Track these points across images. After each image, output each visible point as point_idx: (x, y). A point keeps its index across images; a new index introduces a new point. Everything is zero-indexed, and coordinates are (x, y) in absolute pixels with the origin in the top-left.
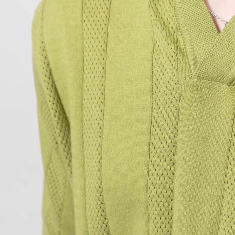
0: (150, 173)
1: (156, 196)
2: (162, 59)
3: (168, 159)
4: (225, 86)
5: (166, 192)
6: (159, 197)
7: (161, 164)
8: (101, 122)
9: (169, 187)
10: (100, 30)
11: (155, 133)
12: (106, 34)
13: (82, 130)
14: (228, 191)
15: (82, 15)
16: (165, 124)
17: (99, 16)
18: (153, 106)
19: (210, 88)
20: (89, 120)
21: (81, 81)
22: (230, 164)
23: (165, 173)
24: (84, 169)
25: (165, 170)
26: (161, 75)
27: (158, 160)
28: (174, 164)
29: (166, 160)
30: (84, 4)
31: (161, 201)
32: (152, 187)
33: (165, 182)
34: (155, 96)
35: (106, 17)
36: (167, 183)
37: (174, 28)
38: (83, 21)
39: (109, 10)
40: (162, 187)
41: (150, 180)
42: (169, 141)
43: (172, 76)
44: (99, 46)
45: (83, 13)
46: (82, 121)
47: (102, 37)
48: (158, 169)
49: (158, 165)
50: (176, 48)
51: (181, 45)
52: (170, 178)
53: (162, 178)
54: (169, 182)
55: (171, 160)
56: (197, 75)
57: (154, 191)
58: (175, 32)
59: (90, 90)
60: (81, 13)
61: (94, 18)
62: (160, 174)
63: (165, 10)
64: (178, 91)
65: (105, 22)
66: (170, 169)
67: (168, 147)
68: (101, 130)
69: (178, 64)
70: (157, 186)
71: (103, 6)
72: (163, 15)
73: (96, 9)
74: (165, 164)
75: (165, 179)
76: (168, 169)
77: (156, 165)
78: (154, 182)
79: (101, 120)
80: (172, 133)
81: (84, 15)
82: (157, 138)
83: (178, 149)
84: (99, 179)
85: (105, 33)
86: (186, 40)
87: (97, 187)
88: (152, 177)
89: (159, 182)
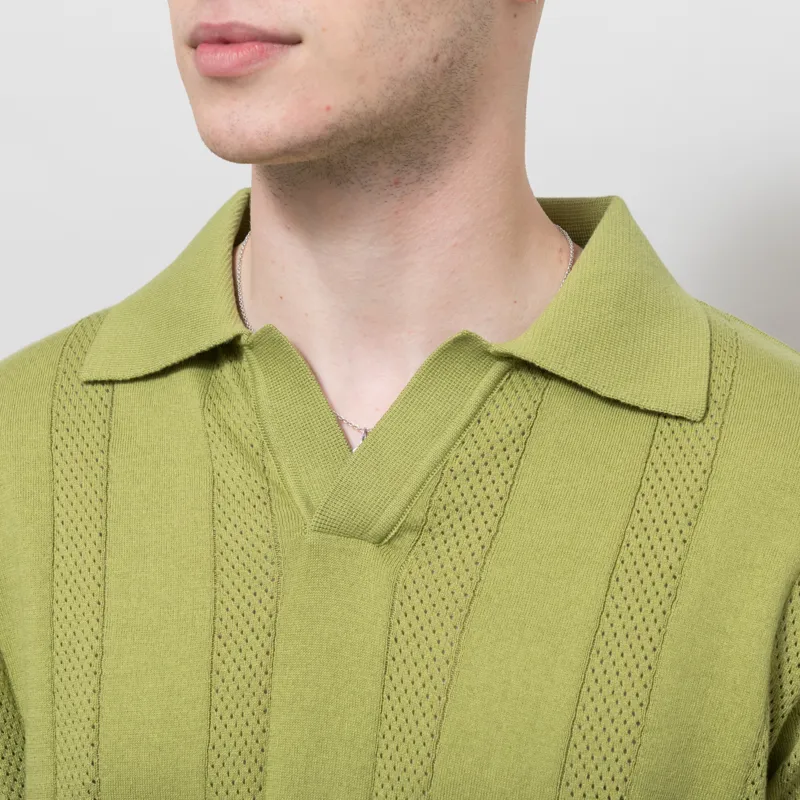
0: (214, 735)
1: (228, 781)
2: (234, 505)
3: (254, 702)
4: (370, 546)
5: (250, 771)
6: (233, 783)
7: (238, 713)
8: (96, 644)
9: (256, 761)
10: (92, 462)
11: (224, 651)
12: (105, 468)
13: (53, 667)
14: (386, 754)
15: (52, 437)
16: (247, 630)
17: (88, 436)
18: (218, 597)
19: (342, 550)
20: (70, 643)
21: (49, 565)
22: (389, 697)
23: (247, 731)
24: (54, 749)
25: (247, 724)
26: (236, 534)
27: (232, 706)
28: (265, 711)
29: (248, 705)
30: (54, 415)
31: (238, 792)
32: (218, 763)
33: (246, 749)
34: (222, 576)
35: (104, 437)
36: (251, 752)
37: (256, 445)
38: (53, 447)
39: (109, 424)
40: (239, 761)
41: (214, 748)
42: (256, 664)
43: (262, 533)
44: (91, 493)
45: (53, 431)
46: (52, 647)
47: (96, 475)
48: (231, 723)
49: (232, 717)
50: (265, 481)
51: (274, 476)
52: (257, 742)
53: (241, 741)
54: (257, 749)
55: (260, 703)
56: (318, 525)
57: (223, 772)
58: (257, 454)
59: (71, 581)
60: (47, 432)
61: (78, 440)
62: (236, 733)
63: (235, 414)
64: (275, 560)
65: (101, 447)
66: (258, 722)
67: (255, 675)
68: (97, 660)
69: (274, 509)
70: (230, 760)
71: (96, 417)
72: (231, 424)
73: (82, 423)
74: (248, 712)
75: (246, 744)
76: (253, 721)
77: (227, 715)
78: (224, 753)
79: (97, 638)
80: (263, 645)
81: (56, 436)
82: (229, 660)
83: (275, 678)
84: (93, 764)
85: (102, 467)
86: (284, 466)
87: (88, 781)
88: (219, 744)
89: (235, 752)
